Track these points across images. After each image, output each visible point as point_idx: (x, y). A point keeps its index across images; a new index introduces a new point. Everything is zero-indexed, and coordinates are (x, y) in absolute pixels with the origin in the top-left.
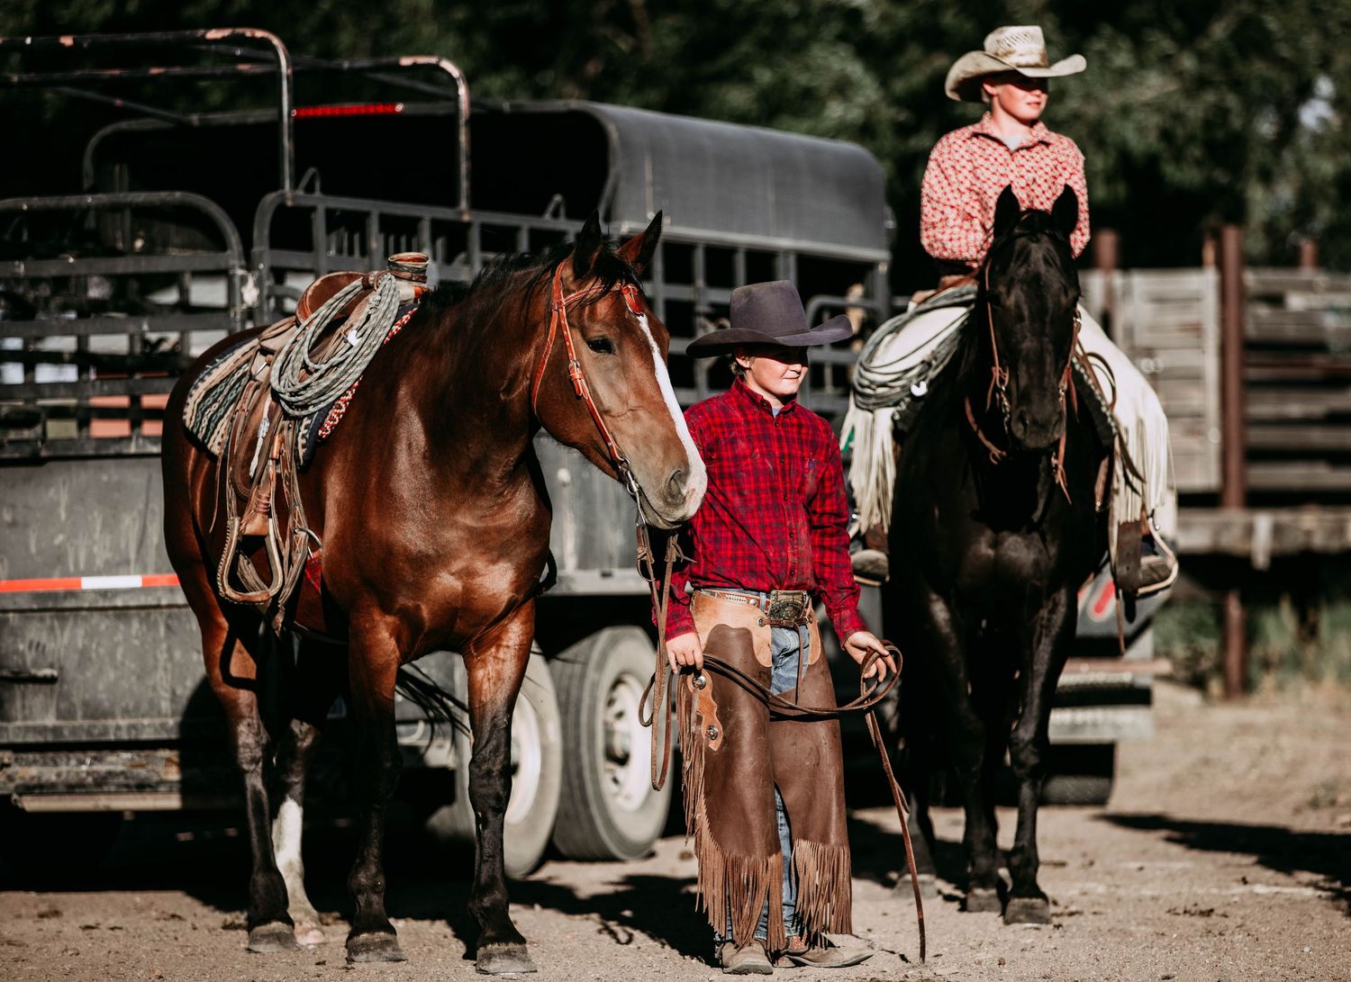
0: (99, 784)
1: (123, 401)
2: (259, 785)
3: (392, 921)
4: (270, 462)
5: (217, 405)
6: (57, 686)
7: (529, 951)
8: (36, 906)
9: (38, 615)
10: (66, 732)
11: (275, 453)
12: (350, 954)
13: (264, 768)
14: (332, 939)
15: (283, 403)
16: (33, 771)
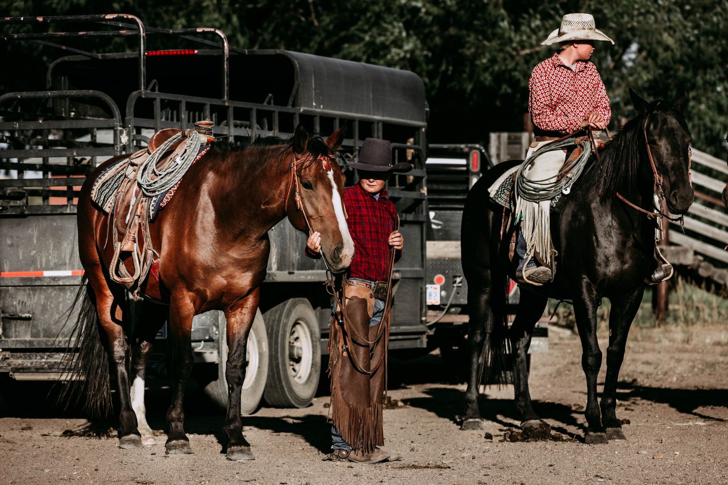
0: (51, 368)
1: (65, 188)
2: (124, 370)
3: (187, 435)
4: (136, 217)
5: (108, 190)
6: (31, 321)
7: (252, 450)
8: (20, 424)
9: (23, 288)
10: (35, 343)
11: (138, 213)
12: (167, 450)
13: (126, 362)
14: (159, 443)
15: (143, 189)
16: (20, 361)
